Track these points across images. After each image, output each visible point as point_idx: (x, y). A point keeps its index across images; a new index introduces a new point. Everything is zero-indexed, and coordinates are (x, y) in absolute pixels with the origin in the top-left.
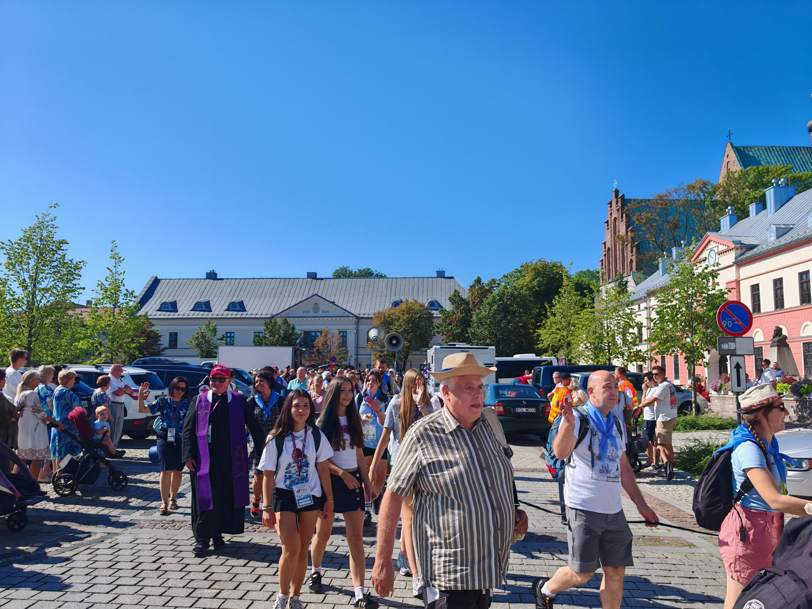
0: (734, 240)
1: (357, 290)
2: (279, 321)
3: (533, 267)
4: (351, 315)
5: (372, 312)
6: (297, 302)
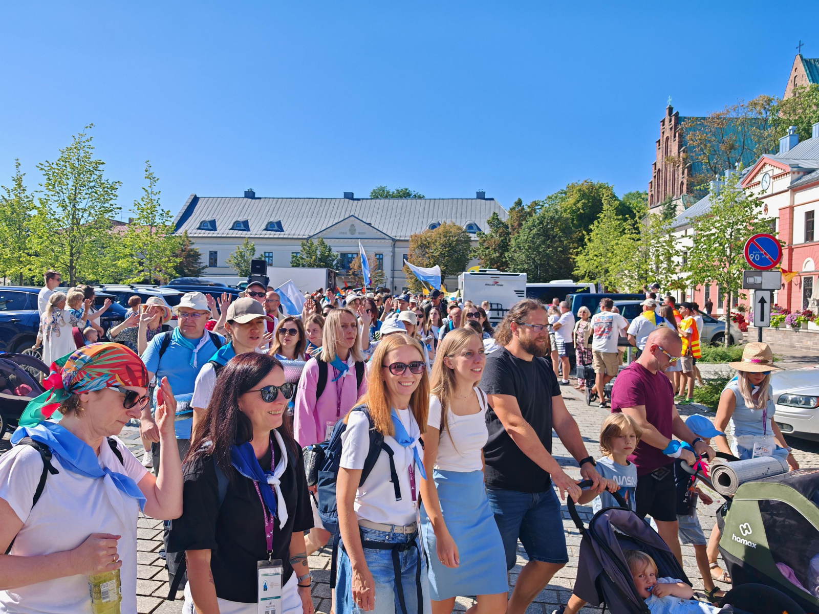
0: (792, 163)
1: (394, 211)
2: (316, 242)
3: (578, 188)
4: (387, 237)
5: (408, 234)
6: (334, 223)
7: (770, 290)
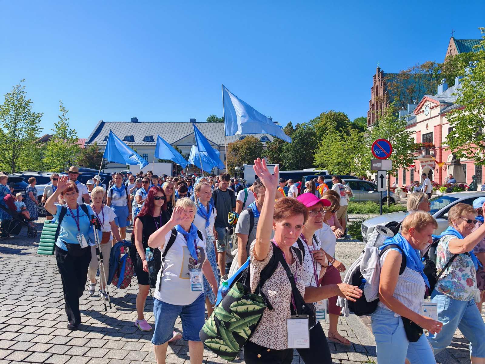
0: (441, 100)
1: (219, 129)
3: (326, 115)
4: (215, 145)
5: (227, 143)
6: (184, 136)
7: (386, 171)
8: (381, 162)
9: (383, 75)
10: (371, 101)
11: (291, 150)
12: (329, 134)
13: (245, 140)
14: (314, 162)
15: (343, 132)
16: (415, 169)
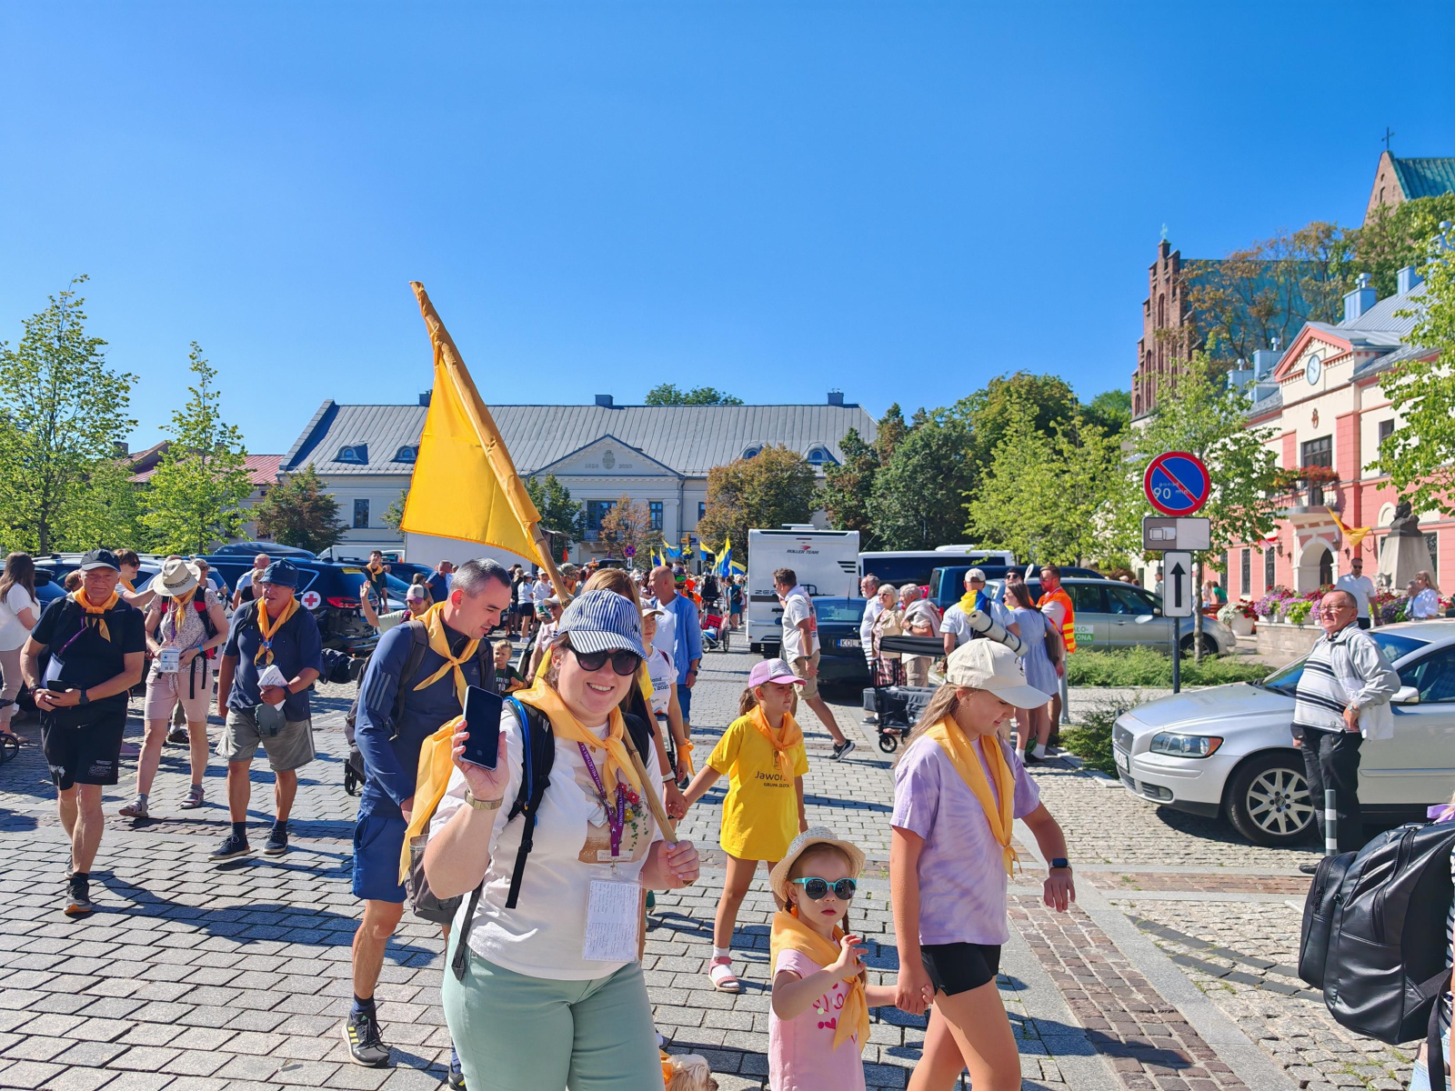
0: (1355, 337)
1: (683, 427)
2: (542, 482)
3: (1005, 386)
4: (670, 473)
5: (706, 468)
6: (577, 448)
7: (1190, 551)
8: (1174, 526)
9: (1178, 263)
10: (1142, 342)
11: (897, 488)
12: (1014, 440)
13: (761, 458)
14: (970, 527)
15: (1060, 433)
16: (1280, 548)
